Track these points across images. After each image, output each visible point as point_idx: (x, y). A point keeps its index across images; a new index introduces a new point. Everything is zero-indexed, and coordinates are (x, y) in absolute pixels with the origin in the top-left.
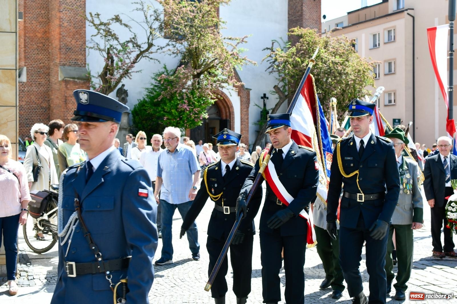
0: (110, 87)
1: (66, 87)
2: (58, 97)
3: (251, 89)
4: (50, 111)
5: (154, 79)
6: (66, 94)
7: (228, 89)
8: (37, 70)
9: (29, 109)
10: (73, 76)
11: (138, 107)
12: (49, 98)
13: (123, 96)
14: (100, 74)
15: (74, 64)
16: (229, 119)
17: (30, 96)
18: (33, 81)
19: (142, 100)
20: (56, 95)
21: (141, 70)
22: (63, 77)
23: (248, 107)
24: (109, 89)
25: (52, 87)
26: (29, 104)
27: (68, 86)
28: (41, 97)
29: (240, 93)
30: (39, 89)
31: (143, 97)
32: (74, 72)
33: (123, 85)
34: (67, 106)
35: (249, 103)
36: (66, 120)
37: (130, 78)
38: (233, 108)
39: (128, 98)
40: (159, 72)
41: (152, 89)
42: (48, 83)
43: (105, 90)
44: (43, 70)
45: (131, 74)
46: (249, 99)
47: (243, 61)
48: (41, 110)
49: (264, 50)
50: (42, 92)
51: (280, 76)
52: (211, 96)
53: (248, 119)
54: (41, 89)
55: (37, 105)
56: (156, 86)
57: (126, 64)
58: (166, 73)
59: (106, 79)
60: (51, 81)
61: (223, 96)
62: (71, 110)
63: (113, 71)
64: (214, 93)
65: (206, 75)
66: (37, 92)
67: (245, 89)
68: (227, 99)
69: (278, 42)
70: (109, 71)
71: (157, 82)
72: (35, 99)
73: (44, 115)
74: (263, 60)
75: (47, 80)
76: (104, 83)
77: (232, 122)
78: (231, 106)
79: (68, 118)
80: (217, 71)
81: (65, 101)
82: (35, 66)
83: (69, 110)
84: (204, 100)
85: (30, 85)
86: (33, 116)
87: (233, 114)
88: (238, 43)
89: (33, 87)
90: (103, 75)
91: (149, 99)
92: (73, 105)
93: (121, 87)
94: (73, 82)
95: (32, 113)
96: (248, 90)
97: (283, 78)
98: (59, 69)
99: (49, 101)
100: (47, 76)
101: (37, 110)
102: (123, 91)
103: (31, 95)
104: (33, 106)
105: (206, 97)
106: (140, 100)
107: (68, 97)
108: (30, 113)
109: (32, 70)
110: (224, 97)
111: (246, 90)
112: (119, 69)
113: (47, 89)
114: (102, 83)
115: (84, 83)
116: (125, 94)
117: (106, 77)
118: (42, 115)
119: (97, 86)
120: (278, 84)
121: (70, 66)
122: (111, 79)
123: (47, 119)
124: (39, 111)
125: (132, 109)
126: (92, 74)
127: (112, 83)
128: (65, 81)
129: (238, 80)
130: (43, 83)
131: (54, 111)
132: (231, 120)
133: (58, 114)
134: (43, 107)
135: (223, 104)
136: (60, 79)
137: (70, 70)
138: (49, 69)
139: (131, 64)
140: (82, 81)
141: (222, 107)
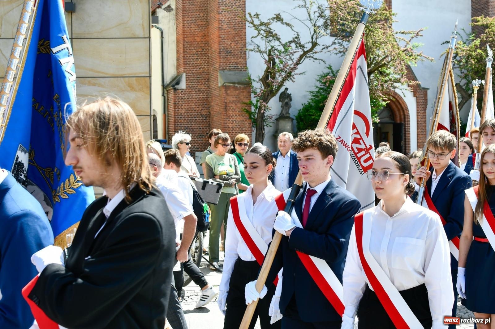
0: (272, 91)
1: (226, 93)
2: (218, 104)
3: (428, 89)
4: (210, 119)
5: (318, 82)
6: (226, 100)
7: (401, 90)
8: (197, 76)
9: (189, 118)
10: (234, 81)
11: (302, 112)
12: (209, 104)
13: (286, 100)
14: (261, 78)
15: (234, 68)
16: (404, 123)
17: (190, 104)
18: (193, 88)
19: (307, 104)
20: (216, 102)
21: (305, 72)
22: (223, 83)
23: (426, 109)
24: (270, 93)
25: (212, 93)
26: (188, 112)
27: (228, 92)
28: (201, 104)
29: (416, 93)
30: (199, 96)
31: (308, 101)
32: (234, 76)
33: (287, 89)
34: (228, 113)
35: (427, 104)
36: (226, 127)
37: (293, 81)
38: (408, 110)
39: (291, 103)
40: (324, 74)
41: (317, 92)
42: (208, 89)
43: (267, 94)
44: (203, 76)
45: (294, 76)
46: (426, 100)
47: (419, 57)
48: (201, 118)
49: (443, 43)
50: (201, 99)
51: (462, 73)
52: (383, 97)
53: (425, 122)
54: (201, 96)
55: (197, 113)
56: (321, 89)
57: (288, 66)
58: (331, 74)
59: (268, 83)
60: (210, 87)
61: (396, 97)
62: (232, 117)
63: (275, 74)
64: (385, 94)
65: (376, 75)
66: (196, 99)
67: (421, 89)
68: (401, 100)
69: (459, 34)
70: (271, 74)
71: (323, 84)
72: (195, 106)
73: (205, 123)
74: (442, 55)
75: (207, 86)
76: (265, 88)
77: (407, 126)
78: (406, 108)
79: (228, 126)
80: (389, 70)
81: (225, 108)
82: (194, 72)
83: (229, 117)
84: (375, 102)
85: (190, 92)
86: (192, 125)
87: (409, 117)
88: (412, 38)
89: (192, 93)
90: (264, 78)
91: (314, 103)
92: (233, 112)
93: (284, 91)
94: (233, 87)
95: (192, 121)
96: (425, 90)
97: (465, 74)
98: (219, 74)
99: (209, 108)
100: (206, 81)
101: (198, 118)
102: (286, 95)
103: (191, 102)
104: (193, 114)
105: (377, 99)
106: (304, 104)
107: (228, 103)
108: (189, 121)
109: (192, 76)
110: (398, 99)
111: (423, 90)
112: (281, 72)
113: (207, 96)
114: (263, 87)
115: (245, 88)
116: (288, 98)
117: (268, 81)
118: (202, 123)
119: (258, 91)
120: (460, 82)
121: (230, 70)
122: (273, 82)
123: (208, 127)
124: (198, 119)
125: (296, 115)
126: (253, 77)
127: (274, 88)
128: (224, 86)
129: (414, 78)
130: (203, 89)
131: (214, 119)
132: (406, 124)
133: (219, 121)
134: (204, 114)
135: (397, 106)
136: (220, 85)
137: (230, 74)
138: (209, 74)
139: (294, 65)
140: (242, 86)
141: (396, 109)
